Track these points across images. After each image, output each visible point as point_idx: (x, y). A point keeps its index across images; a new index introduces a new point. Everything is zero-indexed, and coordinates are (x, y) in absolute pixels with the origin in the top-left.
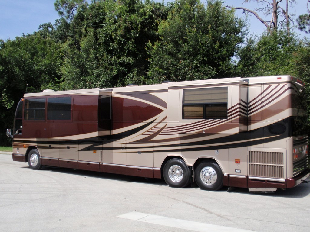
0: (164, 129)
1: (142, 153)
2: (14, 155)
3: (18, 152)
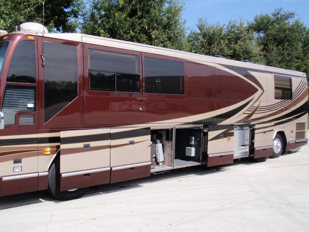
0: (259, 108)
1: (266, 133)
2: (5, 179)
3: (19, 169)
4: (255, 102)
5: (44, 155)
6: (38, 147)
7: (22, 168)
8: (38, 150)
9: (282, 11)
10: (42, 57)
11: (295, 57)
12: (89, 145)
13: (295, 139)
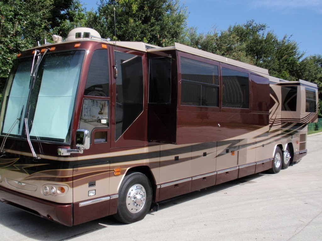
0: (276, 120)
2: (81, 204)
3: (93, 193)
4: (273, 114)
5: (115, 176)
6: (110, 167)
7: (95, 192)
8: (110, 171)
9: (254, 23)
10: (115, 68)
11: (272, 68)
12: (178, 157)
13: (299, 151)
